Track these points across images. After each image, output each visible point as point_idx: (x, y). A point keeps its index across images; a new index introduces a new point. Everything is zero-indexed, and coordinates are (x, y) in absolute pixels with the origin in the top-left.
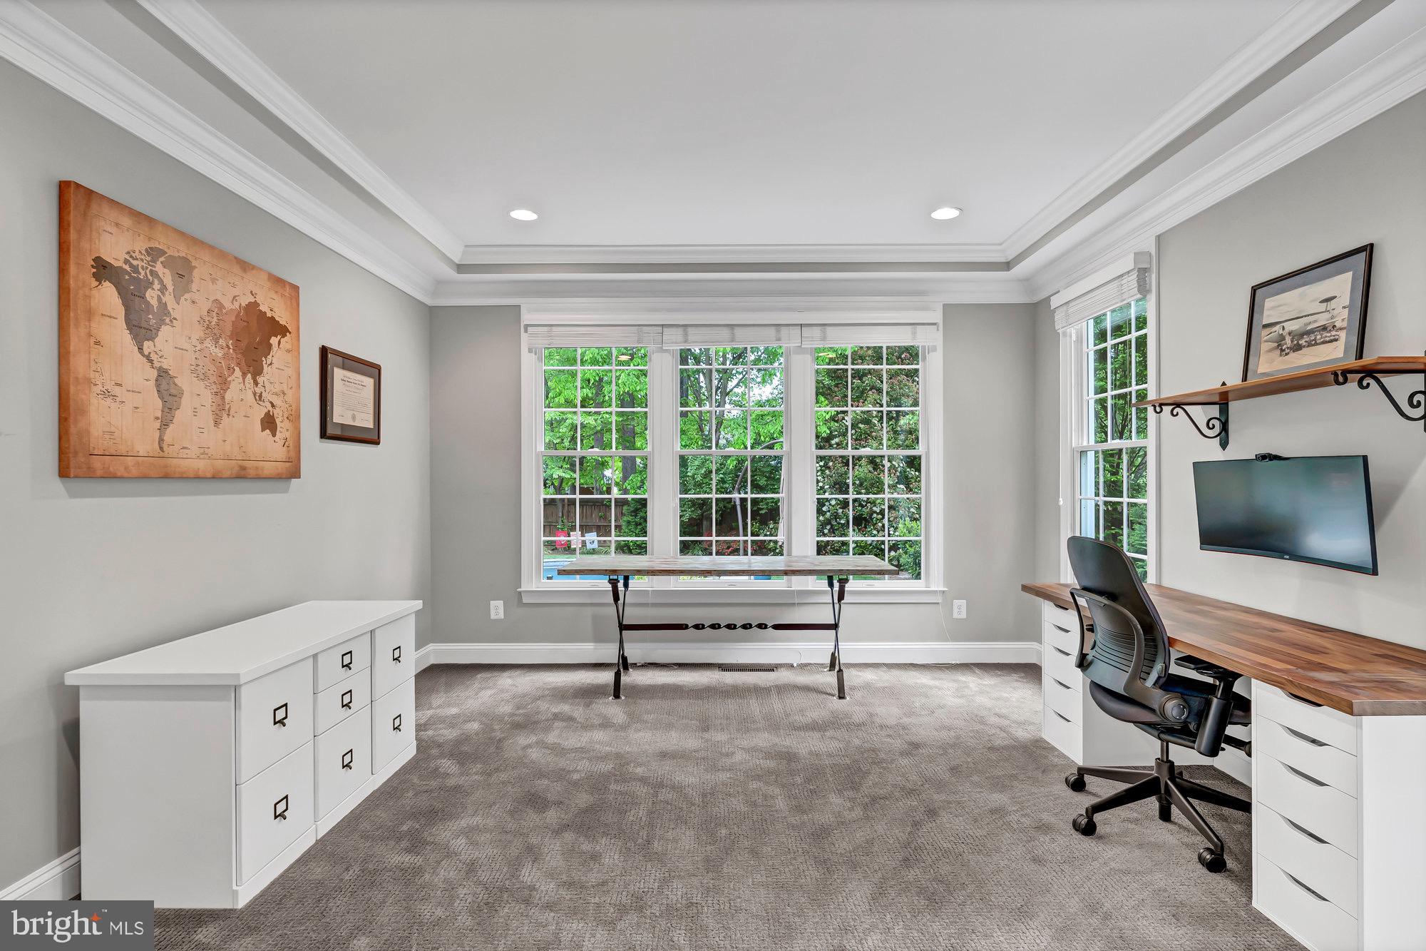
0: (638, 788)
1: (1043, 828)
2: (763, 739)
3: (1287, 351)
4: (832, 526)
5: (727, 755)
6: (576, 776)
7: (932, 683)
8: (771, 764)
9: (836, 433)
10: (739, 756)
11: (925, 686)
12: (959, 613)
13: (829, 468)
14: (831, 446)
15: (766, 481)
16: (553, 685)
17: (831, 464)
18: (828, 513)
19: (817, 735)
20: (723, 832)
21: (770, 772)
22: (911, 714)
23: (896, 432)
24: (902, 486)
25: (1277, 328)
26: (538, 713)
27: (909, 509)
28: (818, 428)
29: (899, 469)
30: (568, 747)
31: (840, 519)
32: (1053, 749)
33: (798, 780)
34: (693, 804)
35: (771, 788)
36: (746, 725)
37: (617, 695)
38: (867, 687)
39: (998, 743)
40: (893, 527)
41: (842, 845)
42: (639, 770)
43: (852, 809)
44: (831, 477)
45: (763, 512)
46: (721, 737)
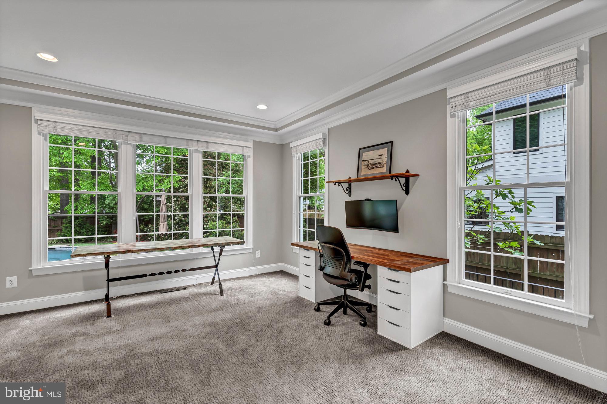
0: (147, 359)
1: (316, 327)
2: (199, 320)
3: (370, 169)
4: (179, 225)
5: (185, 331)
6: (106, 363)
7: (253, 283)
8: (207, 330)
9: (181, 187)
10: (191, 330)
11: (251, 285)
12: (258, 255)
13: (178, 201)
14: (179, 192)
15: (148, 206)
16: (63, 318)
17: (179, 199)
18: (178, 220)
19: (220, 312)
20: (202, 366)
21: (208, 333)
22: (252, 296)
23: (207, 187)
24: (209, 208)
25: (367, 162)
26: (60, 335)
27: (212, 217)
28: (174, 184)
29: (208, 202)
30: (92, 350)
31: (183, 222)
32: (304, 299)
33: (223, 333)
34: (181, 358)
35: (213, 340)
36: (186, 315)
37: (109, 316)
38: (230, 289)
39: (287, 300)
40: (206, 224)
41: (255, 355)
42: (142, 350)
43: (250, 339)
44: (179, 204)
45: (146, 220)
46: (177, 323)
